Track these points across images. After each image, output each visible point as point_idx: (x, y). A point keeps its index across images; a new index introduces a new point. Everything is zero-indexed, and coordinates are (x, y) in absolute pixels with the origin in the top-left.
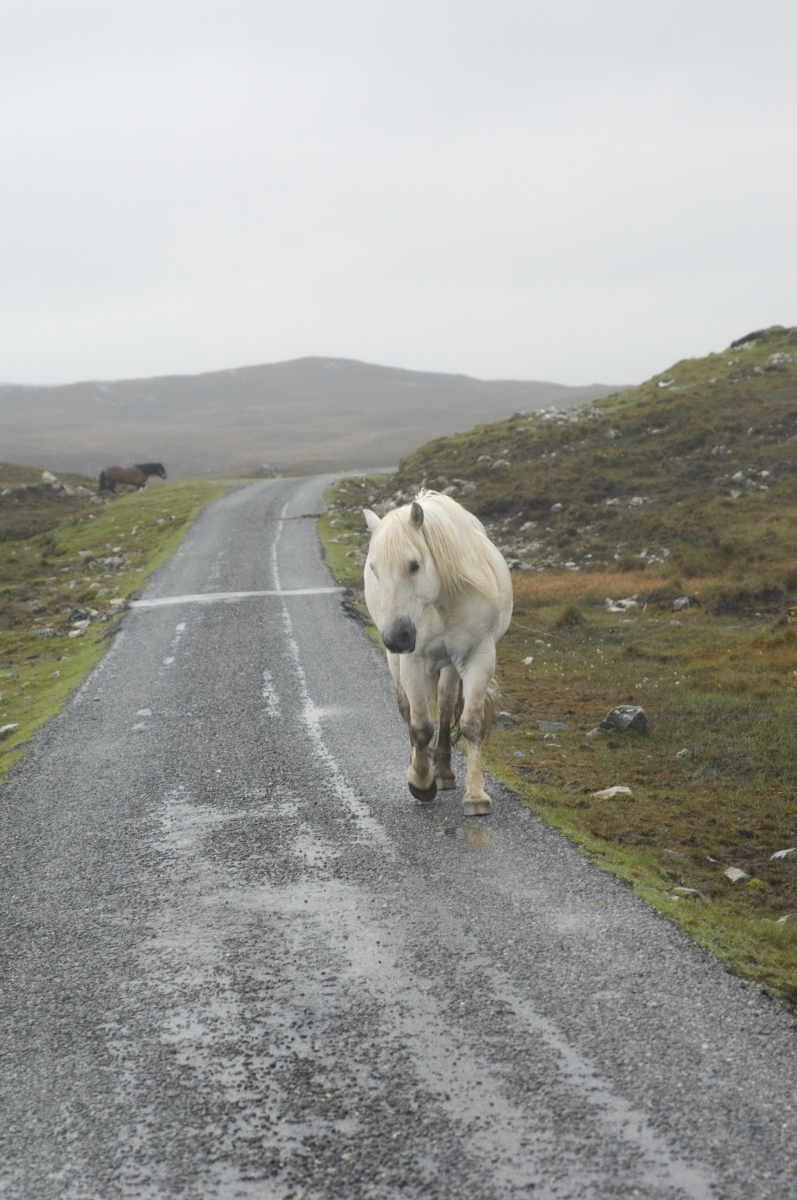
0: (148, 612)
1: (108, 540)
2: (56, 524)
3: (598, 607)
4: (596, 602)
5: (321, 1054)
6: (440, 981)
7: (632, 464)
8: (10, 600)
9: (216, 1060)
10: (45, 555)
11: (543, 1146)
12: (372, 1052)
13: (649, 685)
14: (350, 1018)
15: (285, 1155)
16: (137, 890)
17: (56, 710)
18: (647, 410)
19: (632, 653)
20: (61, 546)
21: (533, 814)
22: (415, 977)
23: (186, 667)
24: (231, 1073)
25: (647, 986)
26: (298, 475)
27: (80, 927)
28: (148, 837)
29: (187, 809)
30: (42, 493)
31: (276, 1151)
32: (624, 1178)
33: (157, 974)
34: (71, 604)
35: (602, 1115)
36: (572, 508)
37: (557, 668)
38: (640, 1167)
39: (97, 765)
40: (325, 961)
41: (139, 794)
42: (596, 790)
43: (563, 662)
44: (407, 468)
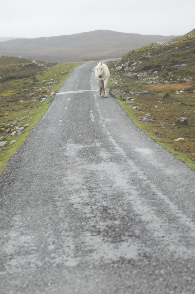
0: (60, 96)
1: (49, 78)
2: (36, 74)
3: (173, 93)
4: (173, 91)
5: (109, 205)
6: (138, 186)
7: (182, 56)
8: (25, 93)
9: (83, 207)
10: (34, 82)
11: (165, 227)
12: (122, 204)
13: (187, 112)
14: (116, 196)
15: (102, 229)
16: (61, 165)
17: (39, 121)
18: (185, 42)
19: (183, 104)
20: (38, 79)
21: (159, 145)
22: (132, 186)
23: (70, 109)
24: (87, 210)
25: (190, 187)
26: (97, 60)
27: (48, 174)
28: (64, 152)
29: (73, 145)
30: (33, 66)
31: (99, 229)
32: (186, 234)
33: (68, 186)
34: (41, 94)
35: (180, 219)
36: (167, 67)
37: (164, 108)
38: (190, 232)
39: (50, 134)
40: (109, 182)
41: (61, 141)
42: (175, 139)
43: (165, 107)
44: (124, 58)
